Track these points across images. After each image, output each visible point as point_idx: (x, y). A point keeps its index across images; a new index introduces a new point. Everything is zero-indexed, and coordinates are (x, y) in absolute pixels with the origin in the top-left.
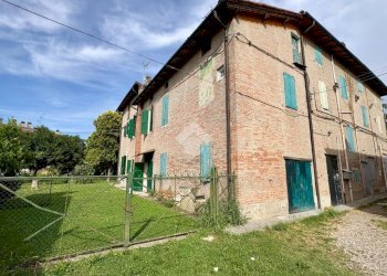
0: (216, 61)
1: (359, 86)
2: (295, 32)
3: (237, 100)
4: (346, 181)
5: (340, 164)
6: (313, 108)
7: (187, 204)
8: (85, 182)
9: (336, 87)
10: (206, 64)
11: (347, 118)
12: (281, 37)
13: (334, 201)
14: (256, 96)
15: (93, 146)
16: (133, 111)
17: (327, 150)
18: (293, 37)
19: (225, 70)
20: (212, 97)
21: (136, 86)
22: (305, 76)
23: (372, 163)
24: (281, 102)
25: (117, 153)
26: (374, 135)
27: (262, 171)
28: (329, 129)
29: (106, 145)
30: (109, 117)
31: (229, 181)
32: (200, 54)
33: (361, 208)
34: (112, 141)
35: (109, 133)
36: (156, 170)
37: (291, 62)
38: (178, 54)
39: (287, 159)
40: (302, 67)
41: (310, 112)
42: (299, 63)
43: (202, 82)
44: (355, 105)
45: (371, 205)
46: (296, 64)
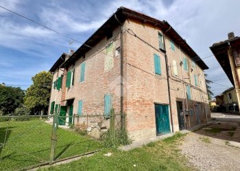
0: (115, 44)
1: (193, 64)
2: (160, 32)
3: (127, 68)
4: (187, 116)
5: (184, 107)
6: (170, 75)
7: (95, 133)
8: (23, 120)
9: (181, 63)
10: (109, 45)
11: (187, 81)
12: (153, 34)
13: (181, 128)
14: (138, 66)
15: (31, 95)
16: (61, 72)
17: (177, 98)
18: (159, 34)
19: (120, 50)
20: (113, 65)
21: (64, 56)
22: (166, 56)
23: (199, 106)
24: (153, 71)
25: (48, 100)
26: (200, 90)
27: (142, 111)
28: (178, 86)
29: (40, 94)
30: (43, 75)
31: (122, 117)
32: (106, 39)
33: (194, 131)
34: (45, 91)
35: (43, 86)
36: (75, 111)
37: (158, 48)
38: (92, 38)
39: (156, 104)
40: (164, 51)
41: (168, 77)
42: (162, 49)
43: (106, 56)
44: (191, 74)
45: (199, 129)
46: (161, 49)
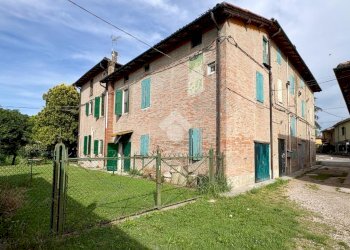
0: (207, 57)
1: (301, 84)
2: (266, 36)
4: (289, 158)
5: (286, 146)
6: (273, 102)
9: (288, 84)
10: (195, 57)
11: (293, 110)
12: (255, 38)
13: (281, 174)
15: (46, 124)
17: (279, 135)
18: (264, 40)
19: (215, 67)
20: (202, 89)
21: (104, 62)
22: (270, 74)
23: (304, 145)
26: (307, 123)
28: (282, 118)
29: (61, 123)
31: (219, 159)
32: (189, 44)
33: (297, 178)
34: (69, 118)
35: (64, 110)
36: (135, 149)
37: (261, 63)
39: (255, 143)
40: (268, 67)
41: (271, 105)
42: (267, 64)
44: (298, 99)
45: (302, 175)
46: (265, 64)
